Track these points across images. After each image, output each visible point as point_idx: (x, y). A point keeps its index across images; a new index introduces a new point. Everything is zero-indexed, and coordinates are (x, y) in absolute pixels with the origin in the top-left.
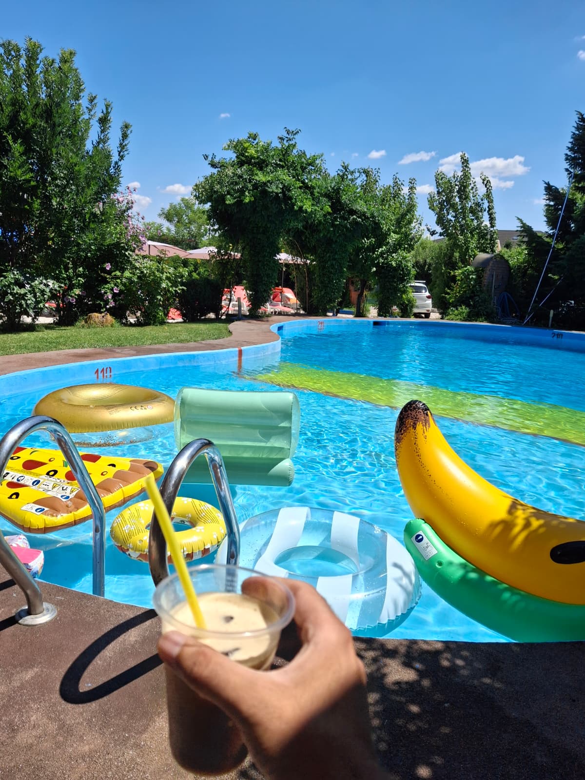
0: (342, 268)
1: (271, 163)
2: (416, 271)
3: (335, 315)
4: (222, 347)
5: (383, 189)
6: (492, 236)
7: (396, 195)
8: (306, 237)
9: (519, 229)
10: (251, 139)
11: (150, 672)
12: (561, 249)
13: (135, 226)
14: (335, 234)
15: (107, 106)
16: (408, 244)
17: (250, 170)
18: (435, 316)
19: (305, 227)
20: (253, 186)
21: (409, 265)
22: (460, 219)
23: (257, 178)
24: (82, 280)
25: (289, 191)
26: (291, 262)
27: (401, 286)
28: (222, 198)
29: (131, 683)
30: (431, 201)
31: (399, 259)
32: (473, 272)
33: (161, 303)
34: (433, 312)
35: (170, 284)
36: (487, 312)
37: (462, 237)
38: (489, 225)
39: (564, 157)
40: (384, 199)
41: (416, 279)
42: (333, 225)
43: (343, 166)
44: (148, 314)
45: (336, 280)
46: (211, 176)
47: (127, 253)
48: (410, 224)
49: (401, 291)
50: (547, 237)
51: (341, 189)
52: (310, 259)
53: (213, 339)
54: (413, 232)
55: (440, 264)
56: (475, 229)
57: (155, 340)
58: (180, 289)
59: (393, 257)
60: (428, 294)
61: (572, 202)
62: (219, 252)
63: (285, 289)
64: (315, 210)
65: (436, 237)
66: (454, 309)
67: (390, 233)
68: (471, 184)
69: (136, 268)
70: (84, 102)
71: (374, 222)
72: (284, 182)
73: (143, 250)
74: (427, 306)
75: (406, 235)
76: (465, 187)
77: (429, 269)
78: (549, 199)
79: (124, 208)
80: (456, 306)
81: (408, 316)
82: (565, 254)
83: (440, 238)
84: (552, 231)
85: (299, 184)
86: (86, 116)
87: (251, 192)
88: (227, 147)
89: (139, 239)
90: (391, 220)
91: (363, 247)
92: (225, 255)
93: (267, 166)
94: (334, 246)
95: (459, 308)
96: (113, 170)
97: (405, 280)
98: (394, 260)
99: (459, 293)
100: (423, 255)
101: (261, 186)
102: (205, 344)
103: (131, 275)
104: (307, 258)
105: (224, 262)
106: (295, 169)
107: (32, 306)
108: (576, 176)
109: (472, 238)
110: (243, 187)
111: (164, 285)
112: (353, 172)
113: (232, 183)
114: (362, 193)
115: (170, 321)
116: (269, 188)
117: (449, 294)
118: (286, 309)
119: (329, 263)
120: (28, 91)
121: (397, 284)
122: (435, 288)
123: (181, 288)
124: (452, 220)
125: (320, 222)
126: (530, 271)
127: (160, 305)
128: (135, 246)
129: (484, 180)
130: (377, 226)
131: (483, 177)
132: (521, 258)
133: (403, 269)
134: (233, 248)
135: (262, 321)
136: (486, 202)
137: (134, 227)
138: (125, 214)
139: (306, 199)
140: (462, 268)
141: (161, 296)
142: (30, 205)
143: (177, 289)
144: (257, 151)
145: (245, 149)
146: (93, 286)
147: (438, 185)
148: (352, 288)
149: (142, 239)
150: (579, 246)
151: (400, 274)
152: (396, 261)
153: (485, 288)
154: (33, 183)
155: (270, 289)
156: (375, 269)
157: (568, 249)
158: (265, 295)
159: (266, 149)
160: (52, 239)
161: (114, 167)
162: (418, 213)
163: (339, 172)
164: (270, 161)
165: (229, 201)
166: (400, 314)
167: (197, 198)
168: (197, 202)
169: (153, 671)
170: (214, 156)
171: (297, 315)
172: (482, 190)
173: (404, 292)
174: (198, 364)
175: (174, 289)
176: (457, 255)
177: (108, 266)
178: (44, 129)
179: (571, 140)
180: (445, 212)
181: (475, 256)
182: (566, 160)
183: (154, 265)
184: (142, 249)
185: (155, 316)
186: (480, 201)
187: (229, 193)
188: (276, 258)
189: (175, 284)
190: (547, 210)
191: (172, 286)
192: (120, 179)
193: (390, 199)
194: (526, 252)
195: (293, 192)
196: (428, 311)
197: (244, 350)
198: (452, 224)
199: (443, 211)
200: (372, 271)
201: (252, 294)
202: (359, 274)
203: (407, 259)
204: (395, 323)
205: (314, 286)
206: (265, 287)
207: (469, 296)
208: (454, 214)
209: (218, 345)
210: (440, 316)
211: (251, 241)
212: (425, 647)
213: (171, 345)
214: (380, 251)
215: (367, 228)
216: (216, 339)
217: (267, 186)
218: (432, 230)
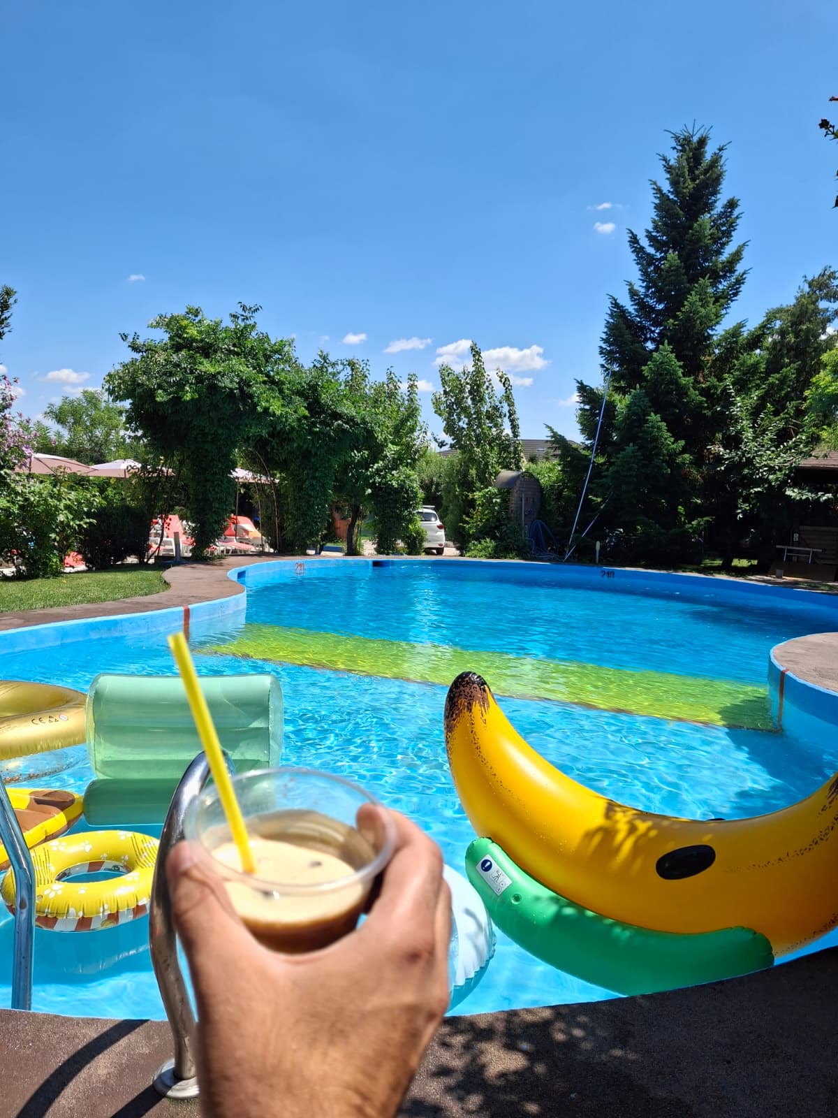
0: (325, 490)
1: (221, 348)
2: (425, 492)
3: (318, 553)
4: (159, 606)
5: (374, 386)
6: (516, 449)
7: (391, 395)
8: (273, 448)
9: (549, 439)
10: (190, 316)
12: (603, 464)
13: (17, 434)
14: (313, 444)
16: (411, 459)
17: (190, 357)
18: (451, 552)
19: (272, 435)
20: (196, 378)
21: (415, 485)
22: (475, 427)
23: (202, 368)
25: (249, 386)
26: (251, 481)
27: (406, 513)
28: (151, 393)
30: (437, 402)
31: (402, 478)
32: (497, 495)
33: (56, 544)
34: (447, 546)
35: (70, 517)
36: (518, 546)
37: (478, 450)
38: (511, 435)
39: (598, 350)
40: (376, 400)
41: (424, 504)
42: (311, 432)
43: (320, 356)
44: (35, 562)
45: (318, 505)
46: (132, 363)
47: (2, 473)
48: (412, 433)
49: (406, 520)
50: (584, 449)
51: (319, 385)
52: (279, 478)
53: (142, 595)
54: (418, 443)
55: (452, 484)
56: (493, 440)
57: (51, 601)
58: (86, 523)
59: (393, 475)
60: (438, 523)
61: (611, 406)
62: (144, 468)
63: (240, 518)
64: (287, 412)
65: (445, 449)
66: (476, 542)
67: (387, 445)
68: (485, 382)
69: (17, 494)
71: (365, 429)
72: (241, 374)
73: (26, 467)
74: (439, 538)
75: (409, 447)
76: (479, 386)
78: (583, 402)
80: (478, 539)
81: (418, 553)
82: (607, 470)
83: (453, 448)
84: (589, 442)
85: (262, 378)
87: (194, 387)
88: (155, 324)
89: (23, 452)
90: (387, 427)
91: (353, 462)
92: (153, 472)
93: (215, 351)
94: (313, 460)
95: (483, 542)
97: (411, 505)
98: (394, 481)
99: (481, 521)
100: (429, 472)
101: (208, 379)
102: (132, 603)
103: (8, 505)
104: (275, 476)
105: (152, 481)
106: (255, 357)
108: (614, 373)
109: (491, 451)
110: (181, 379)
111: (61, 518)
112: (334, 364)
113: (165, 374)
114: (347, 391)
115: (68, 570)
116: (220, 381)
117: (468, 523)
118: (244, 546)
119: (307, 483)
121: (401, 511)
122: (448, 514)
123: (88, 521)
124: (464, 428)
125: (292, 428)
126: (566, 493)
127: (55, 547)
128: (16, 461)
129: (501, 377)
130: (370, 433)
131: (500, 374)
132: (554, 476)
133: (407, 490)
134: (166, 461)
135: (213, 565)
136: (505, 404)
137: (15, 435)
139: (274, 398)
140: (482, 489)
141: (56, 533)
143: (82, 523)
144: (200, 332)
145: (183, 329)
147: (444, 382)
148: (338, 515)
149: (27, 452)
150: (625, 460)
151: (404, 498)
152: (397, 481)
153: (512, 515)
155: (224, 519)
156: (369, 491)
157: (612, 464)
158: (216, 527)
159: (213, 330)
162: (422, 418)
163: (316, 363)
164: (220, 345)
165: (161, 397)
166: (407, 550)
167: (111, 392)
168: (112, 398)
170: (136, 336)
171: (261, 554)
172: (499, 389)
173: (411, 521)
174: (122, 635)
175: (78, 523)
176: (473, 472)
179: (606, 330)
180: (455, 417)
181: (497, 473)
182: (601, 354)
183: (46, 488)
184: (24, 465)
185: (45, 564)
186: (498, 404)
187: (160, 386)
188: (231, 476)
189: (77, 514)
190: (582, 415)
191: (73, 519)
193: (385, 400)
194: (560, 469)
195: (254, 389)
196: (441, 545)
197: (193, 609)
198: (465, 432)
199: (453, 416)
200: (367, 493)
201: (196, 526)
202: (348, 497)
203: (412, 478)
204: (401, 563)
205: (287, 513)
206: (215, 517)
207: (493, 525)
208: (466, 420)
209: (151, 603)
210: (458, 552)
211: (192, 452)
212: (529, 1018)
213: (78, 607)
214: (375, 467)
215: (357, 436)
216: (146, 595)
217: (217, 379)
218: (440, 441)
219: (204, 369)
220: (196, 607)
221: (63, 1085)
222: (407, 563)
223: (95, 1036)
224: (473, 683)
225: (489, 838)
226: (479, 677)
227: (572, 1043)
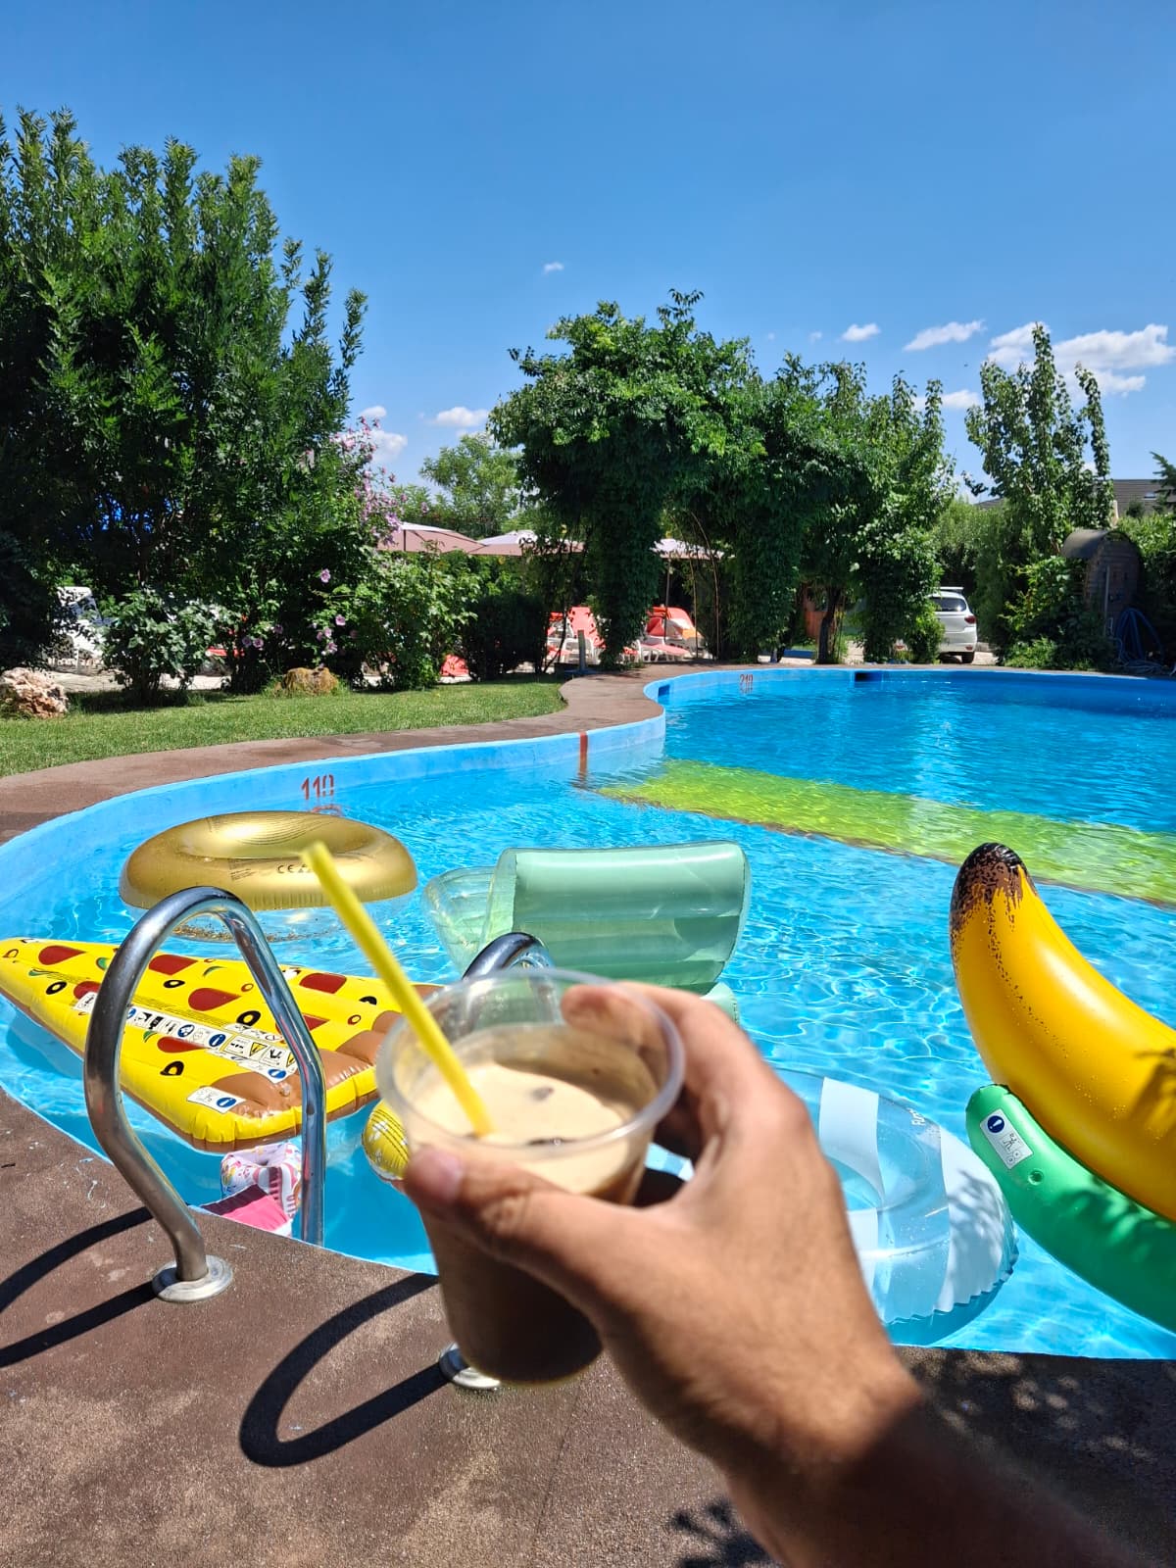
0: (788, 565)
1: (644, 362)
2: (943, 567)
3: (776, 660)
4: (549, 730)
5: (872, 403)
6: (1101, 495)
7: (899, 417)
8: (715, 507)
9: (1159, 477)
10: (602, 316)
11: (415, 1405)
13: (378, 496)
14: (774, 498)
15: (322, 263)
16: (926, 514)
17: (601, 377)
18: (984, 659)
19: (714, 486)
20: (608, 407)
21: (929, 555)
22: (1035, 461)
23: (615, 392)
24: (275, 604)
25: (681, 415)
26: (684, 556)
27: (913, 599)
28: (548, 433)
29: (380, 1426)
30: (973, 424)
31: (908, 545)
32: (1064, 568)
33: (428, 645)
34: (980, 649)
35: (445, 609)
36: (1094, 650)
37: (1037, 497)
38: (1095, 472)
40: (874, 425)
41: (943, 584)
42: (770, 481)
43: (788, 362)
44: (404, 668)
45: (776, 590)
46: (525, 391)
47: (361, 549)
48: (929, 473)
49: (912, 610)
51: (785, 407)
52: (723, 550)
53: (531, 716)
54: (936, 489)
55: (993, 552)
56: (1065, 480)
57: (417, 719)
58: (464, 618)
59: (895, 541)
60: (968, 613)
62: (541, 541)
63: (671, 610)
64: (734, 452)
65: (985, 497)
66: (1023, 644)
67: (888, 493)
68: (1055, 388)
69: (380, 578)
70: (277, 256)
71: (855, 471)
72: (670, 398)
73: (392, 542)
74: (967, 637)
75: (922, 496)
76: (1044, 395)
77: (970, 562)
79: (355, 460)
80: (1028, 640)
81: (928, 661)
83: (991, 498)
85: (700, 401)
86: (281, 284)
87: (604, 420)
88: (555, 333)
89: (386, 521)
90: (890, 466)
91: (832, 523)
92: (552, 547)
93: (635, 367)
94: (772, 521)
95: (1036, 643)
96: (332, 388)
97: (920, 587)
98: (897, 546)
99: (1035, 610)
100: (957, 534)
101: (625, 409)
102: (515, 726)
103: (369, 593)
104: (718, 548)
105: (551, 560)
106: (692, 371)
107: (181, 656)
109: (1059, 500)
110: (587, 411)
111: (433, 611)
112: (808, 372)
113: (566, 404)
114: (829, 413)
115: (446, 680)
116: (640, 411)
118: (675, 651)
119: (762, 556)
120: (171, 241)
121: (904, 596)
122: (984, 601)
123: (467, 615)
124: (1016, 463)
125: (743, 475)
127: (426, 650)
128: (378, 535)
129: (1082, 379)
130: (861, 477)
131: (1081, 374)
132: (1165, 537)
133: (916, 564)
134: (569, 531)
135: (627, 676)
136: (1087, 422)
137: (375, 498)
138: (357, 473)
139: (715, 431)
140: (1040, 559)
141: (429, 631)
142: (174, 459)
143: (459, 618)
144: (615, 340)
145: (592, 336)
146: (296, 616)
147: (987, 391)
148: (809, 604)
149: (392, 521)
151: (911, 575)
152: (901, 549)
153: (1088, 601)
154: (180, 416)
155: (643, 611)
156: (857, 566)
158: (633, 623)
159: (633, 334)
160: (218, 525)
161: (334, 381)
162: (946, 449)
163: (780, 374)
164: (642, 356)
165: (561, 438)
166: (912, 657)
167: (498, 435)
168: (498, 444)
169: (421, 1403)
170: (531, 351)
171: (697, 661)
172: (1079, 400)
173: (919, 611)
175: (454, 617)
176: (1028, 532)
177: (325, 576)
178: (202, 311)
180: (1002, 445)
181: (1066, 534)
183: (413, 571)
184: (390, 539)
185: (416, 672)
186: (1074, 422)
187: (560, 423)
188: (655, 550)
189: (454, 607)
191: (448, 612)
192: (348, 403)
193: (887, 424)
195: (688, 418)
196: (970, 648)
197: (593, 736)
198: (1017, 470)
199: (999, 443)
200: (852, 570)
201: (607, 622)
202: (824, 577)
203: (924, 543)
204: (900, 676)
205: (732, 602)
206: (631, 609)
207: (1055, 616)
208: (1020, 450)
209: (541, 727)
210: (996, 659)
211: (604, 517)
212: (981, 1365)
213: (449, 728)
214: (867, 529)
215: (840, 483)
216: (536, 715)
217: (636, 408)
218: (975, 484)
219: (618, 395)
220: (600, 734)
221: (334, 1341)
222: (910, 676)
223: (379, 1287)
224: (999, 860)
225: (1005, 1087)
226: (1010, 851)
227: (1043, 1416)
